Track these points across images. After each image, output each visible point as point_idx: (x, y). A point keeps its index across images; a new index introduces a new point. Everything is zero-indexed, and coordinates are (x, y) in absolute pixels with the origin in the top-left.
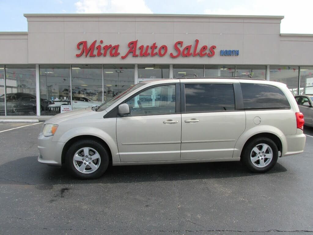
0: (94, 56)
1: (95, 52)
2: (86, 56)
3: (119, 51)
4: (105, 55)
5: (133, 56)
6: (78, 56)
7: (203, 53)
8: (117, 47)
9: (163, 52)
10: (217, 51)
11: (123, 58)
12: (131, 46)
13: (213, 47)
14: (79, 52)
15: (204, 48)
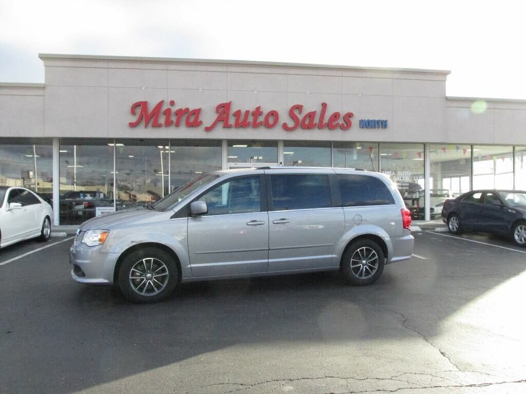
0: (160, 126)
1: (162, 120)
2: (146, 126)
3: (202, 118)
4: (178, 125)
5: (224, 127)
6: (133, 125)
7: (334, 123)
8: (197, 112)
9: (271, 121)
10: (355, 121)
11: (208, 129)
12: (221, 110)
13: (350, 115)
14: (134, 119)
15: (336, 116)
